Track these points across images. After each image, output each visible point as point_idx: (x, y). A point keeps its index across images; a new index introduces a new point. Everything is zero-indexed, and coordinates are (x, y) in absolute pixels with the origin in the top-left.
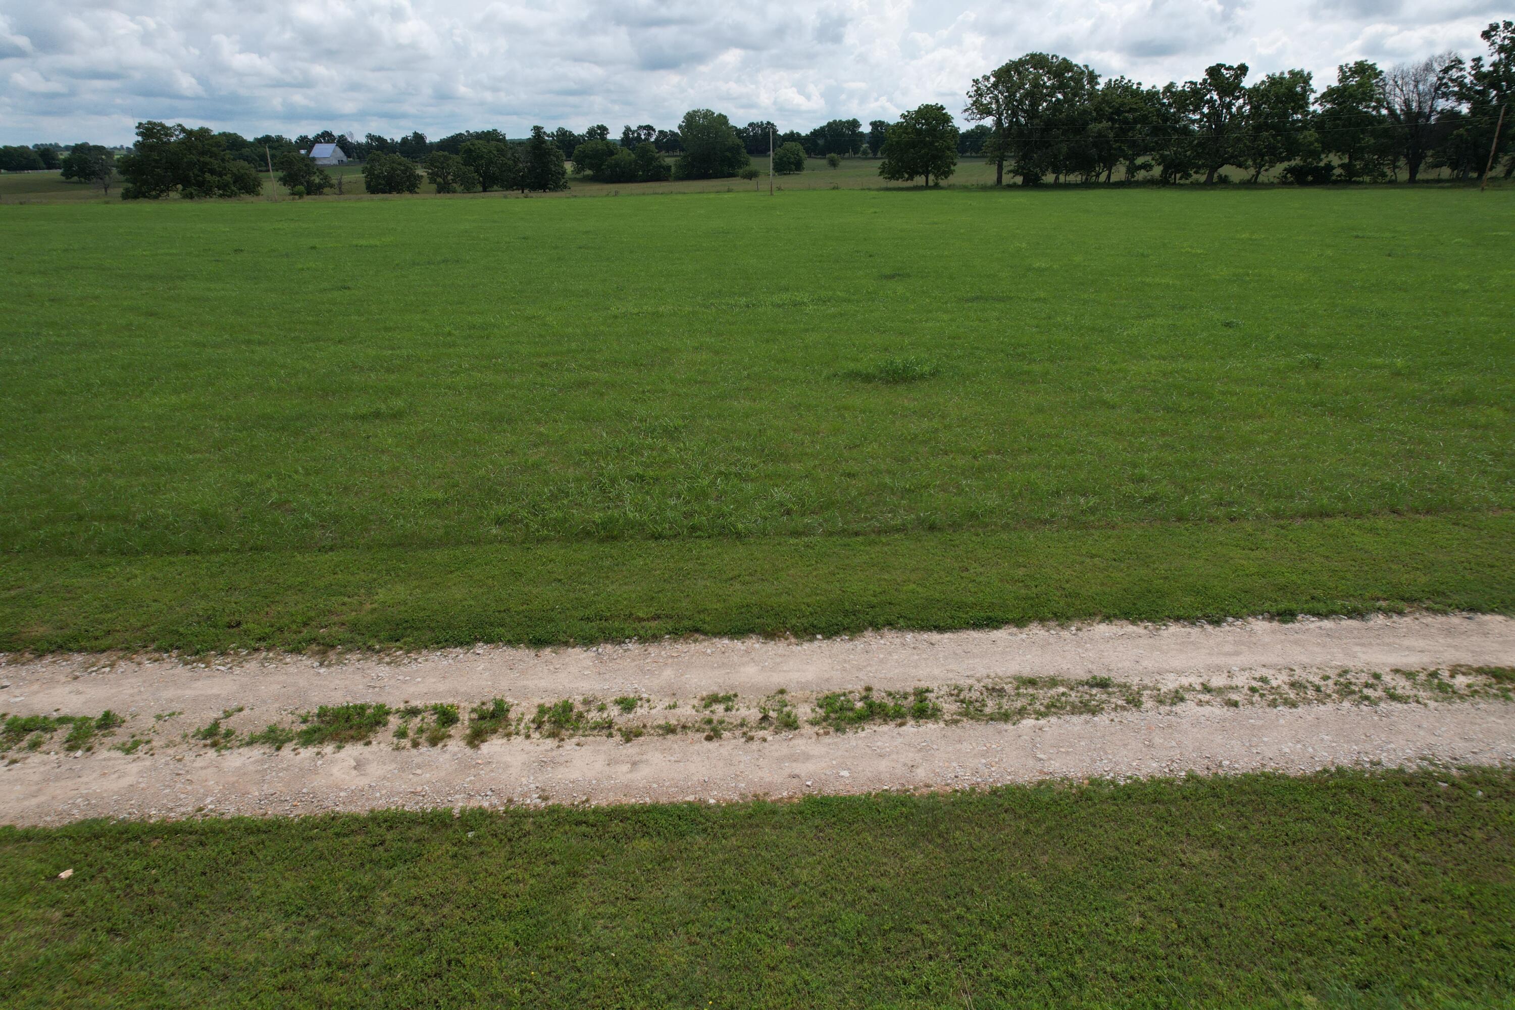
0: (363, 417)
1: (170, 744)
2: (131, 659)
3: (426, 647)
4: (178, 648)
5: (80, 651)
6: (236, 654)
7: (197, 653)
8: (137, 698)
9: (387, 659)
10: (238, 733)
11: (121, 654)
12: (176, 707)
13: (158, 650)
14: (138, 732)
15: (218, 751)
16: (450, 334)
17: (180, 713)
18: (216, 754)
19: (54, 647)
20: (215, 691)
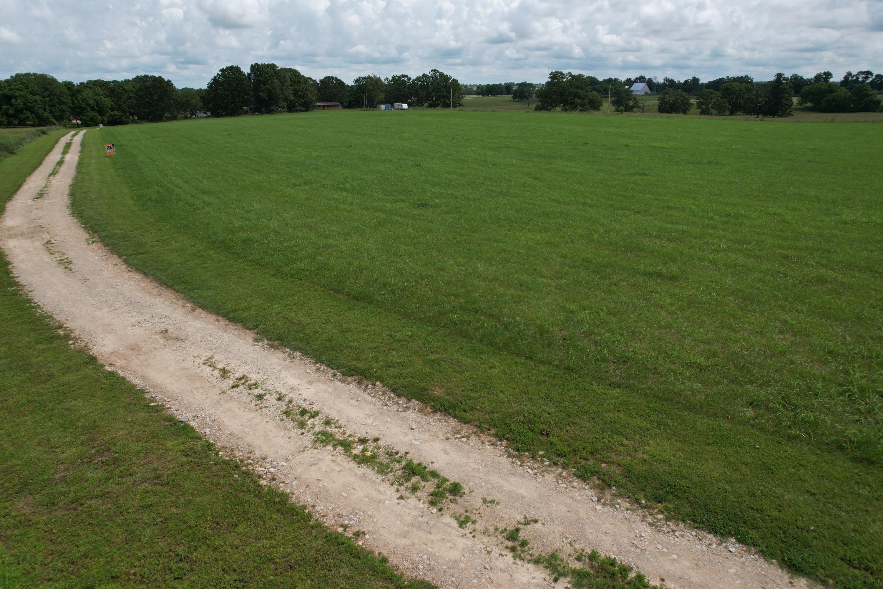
0: (650, 275)
1: (485, 532)
2: (479, 436)
3: (684, 521)
4: (507, 439)
5: (455, 417)
6: (542, 462)
7: (518, 450)
8: (476, 474)
9: (649, 519)
10: (531, 545)
11: (475, 430)
12: (496, 496)
13: (496, 436)
14: (470, 509)
15: (515, 557)
16: (712, 218)
17: (498, 503)
18: (512, 560)
19: (442, 409)
20: (522, 491)
